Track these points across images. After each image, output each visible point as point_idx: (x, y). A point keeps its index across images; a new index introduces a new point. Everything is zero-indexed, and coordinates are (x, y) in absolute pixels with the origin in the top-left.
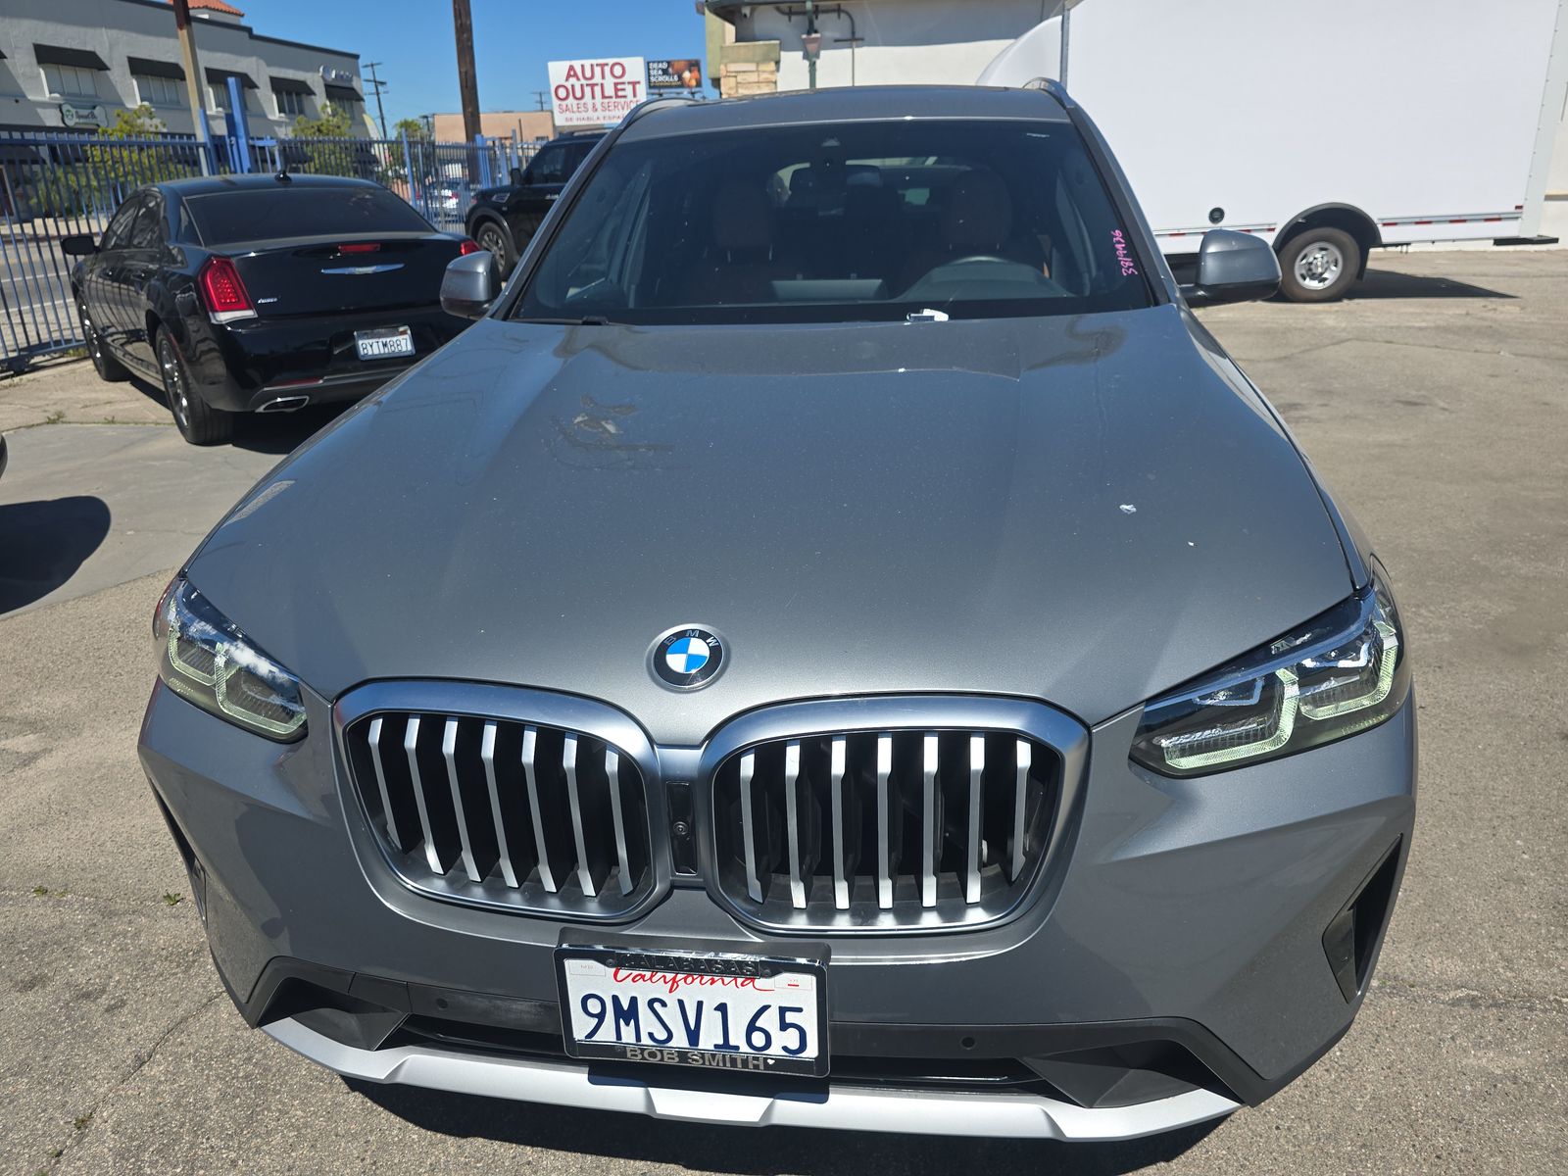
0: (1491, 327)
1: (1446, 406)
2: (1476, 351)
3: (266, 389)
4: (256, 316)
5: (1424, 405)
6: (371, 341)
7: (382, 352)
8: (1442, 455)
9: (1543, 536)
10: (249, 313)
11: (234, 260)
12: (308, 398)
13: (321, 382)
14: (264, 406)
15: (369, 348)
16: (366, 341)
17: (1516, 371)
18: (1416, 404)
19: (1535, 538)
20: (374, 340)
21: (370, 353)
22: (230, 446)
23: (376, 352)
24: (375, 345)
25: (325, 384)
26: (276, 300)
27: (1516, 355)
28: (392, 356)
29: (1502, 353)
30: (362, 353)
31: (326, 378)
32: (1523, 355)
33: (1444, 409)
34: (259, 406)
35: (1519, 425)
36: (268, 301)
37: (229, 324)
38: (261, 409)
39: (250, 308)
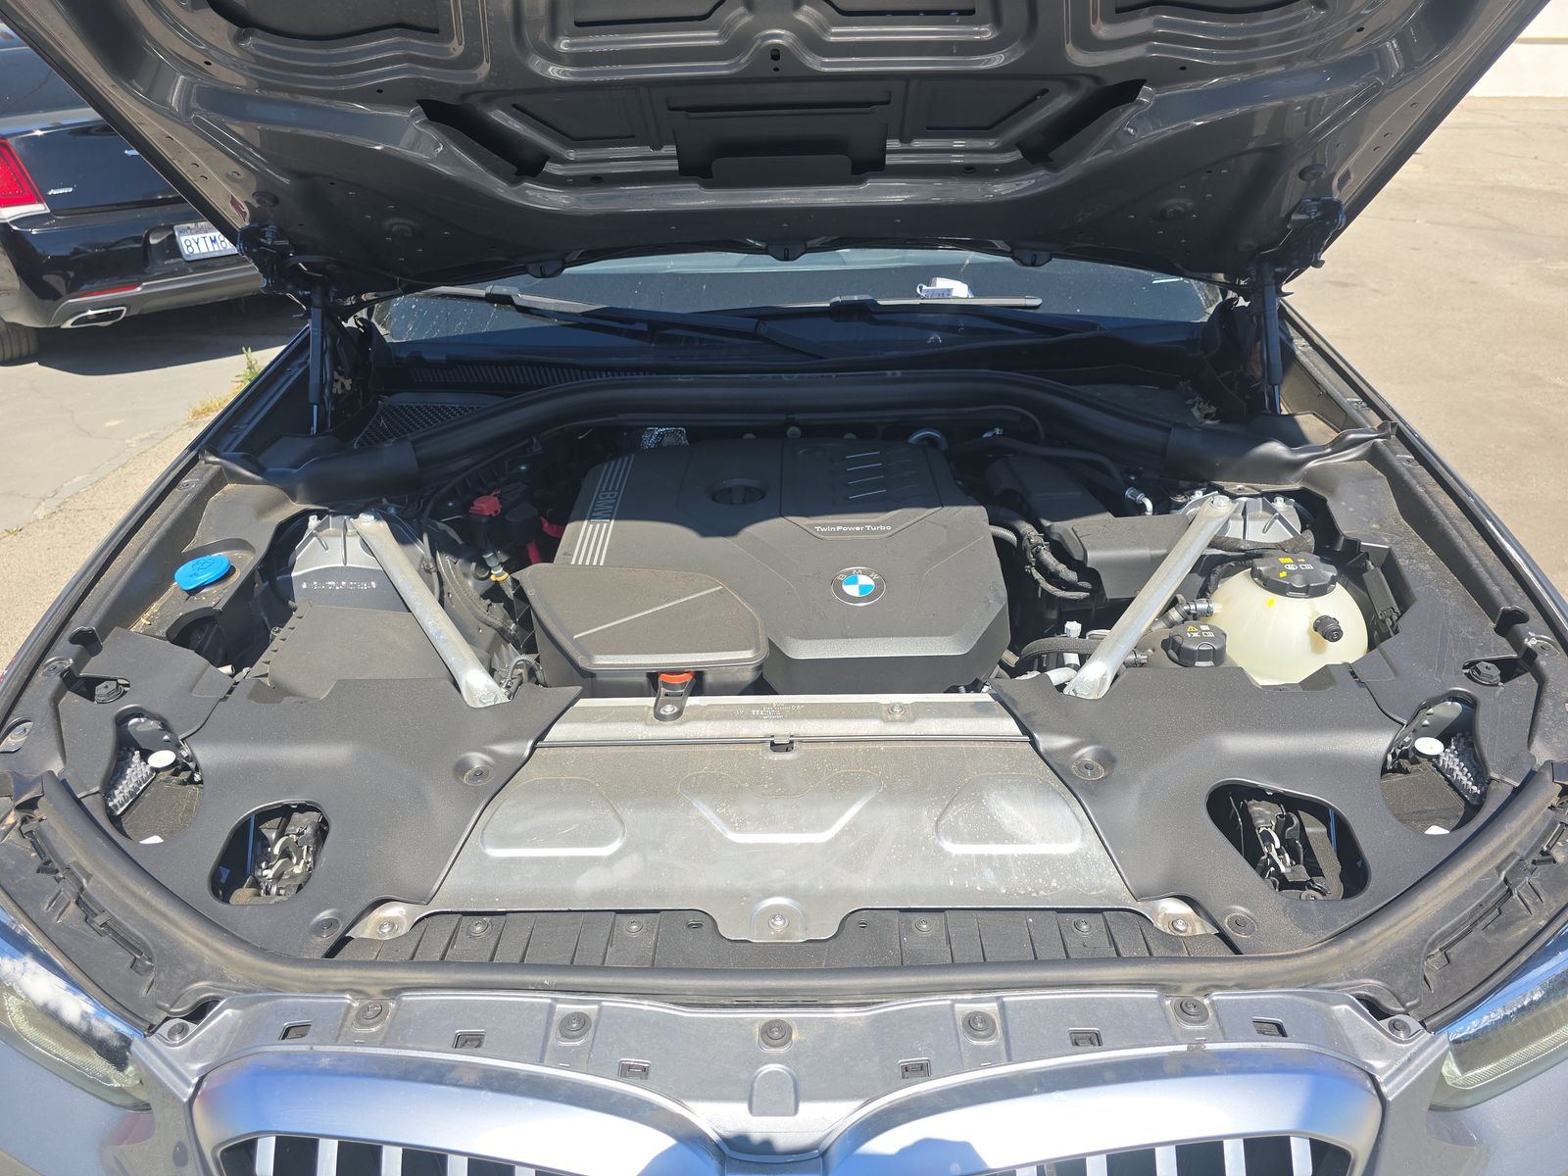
0: (1400, 190)
1: (1377, 288)
2: (1392, 219)
3: (70, 301)
4: (48, 211)
5: (1355, 285)
6: (195, 237)
7: (211, 249)
8: (1386, 348)
9: (1507, 449)
10: (39, 208)
11: (11, 142)
12: (125, 309)
13: (139, 289)
14: (71, 321)
15: (194, 245)
16: (190, 237)
17: (1436, 243)
18: (1346, 285)
19: (1500, 451)
20: (200, 236)
21: (196, 251)
22: (34, 367)
23: (204, 249)
24: (201, 241)
25: (145, 292)
26: (71, 190)
27: (1432, 223)
28: (224, 254)
29: (1418, 221)
30: (187, 252)
31: (144, 284)
32: (1439, 224)
33: (1376, 291)
34: (65, 322)
35: (1453, 309)
36: (61, 191)
37: (14, 222)
38: (68, 325)
39: (40, 202)
